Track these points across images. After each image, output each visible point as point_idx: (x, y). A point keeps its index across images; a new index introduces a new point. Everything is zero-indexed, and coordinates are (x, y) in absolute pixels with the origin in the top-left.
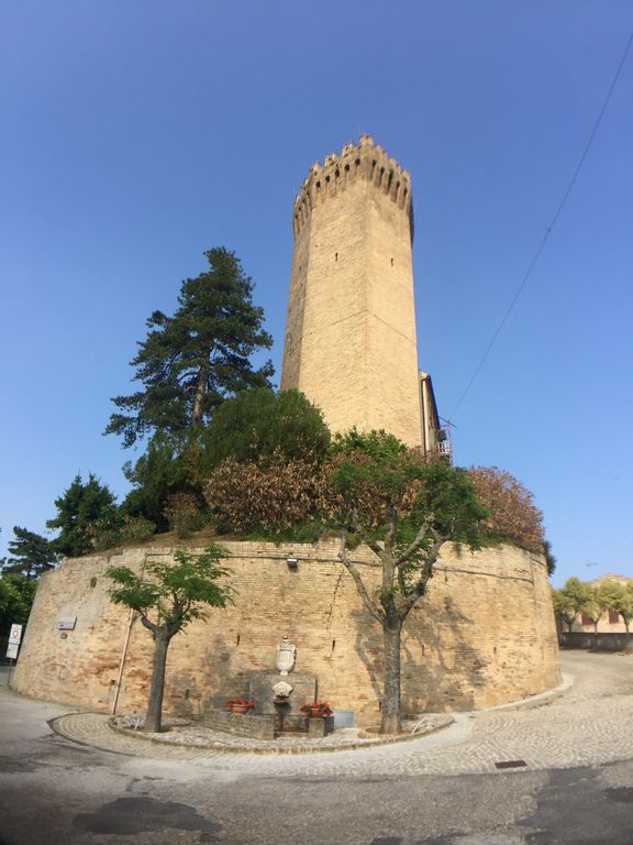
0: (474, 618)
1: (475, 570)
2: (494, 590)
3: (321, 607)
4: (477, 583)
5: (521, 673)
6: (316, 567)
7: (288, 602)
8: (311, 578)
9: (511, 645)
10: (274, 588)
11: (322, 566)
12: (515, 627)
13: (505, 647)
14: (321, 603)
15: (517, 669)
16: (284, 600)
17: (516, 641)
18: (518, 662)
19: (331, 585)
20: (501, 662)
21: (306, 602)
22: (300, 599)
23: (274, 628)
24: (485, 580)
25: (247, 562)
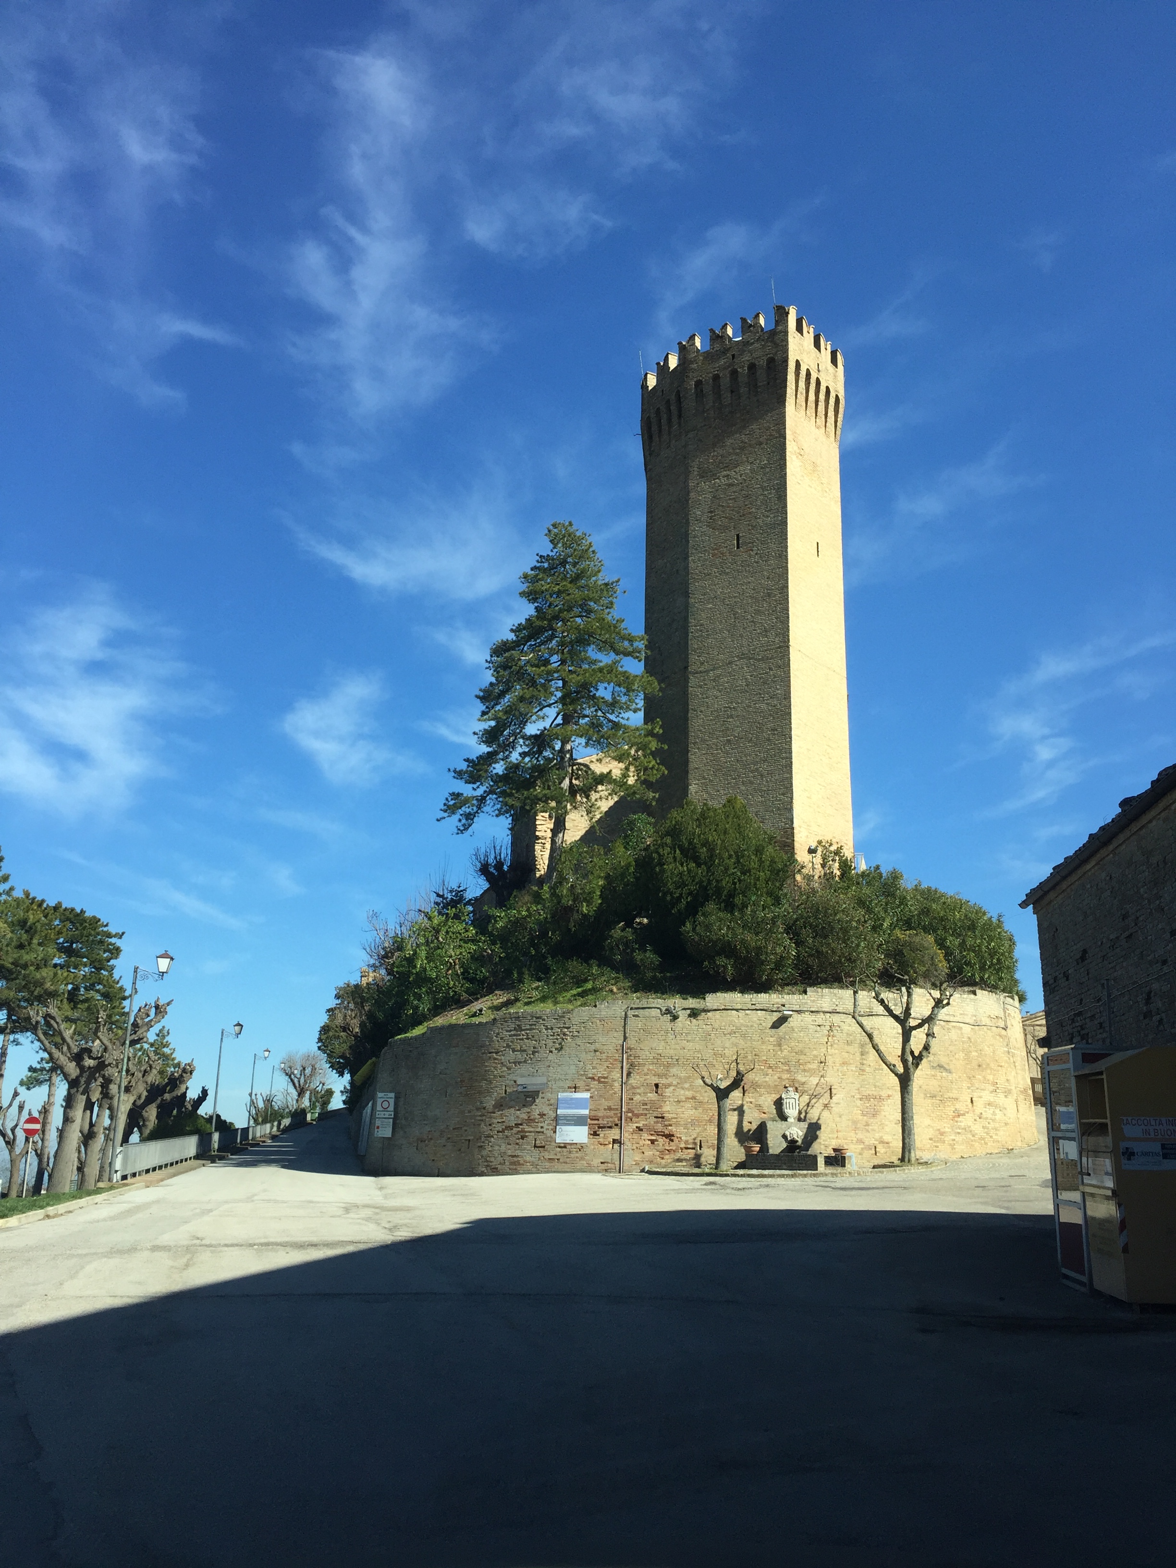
0: (952, 1067)
1: (951, 1019)
2: (969, 1038)
3: (816, 1056)
4: (953, 1031)
5: (997, 1125)
6: (808, 1018)
7: (785, 1052)
8: (804, 1029)
9: (987, 1096)
10: (772, 1039)
11: (814, 1017)
12: (991, 1077)
13: (981, 1097)
14: (815, 1052)
15: (994, 1120)
16: (781, 1050)
17: (991, 1092)
18: (994, 1114)
19: (822, 1035)
20: (978, 1112)
21: (801, 1052)
22: (797, 1049)
23: (776, 1077)
24: (961, 1028)
25: (741, 1014)
